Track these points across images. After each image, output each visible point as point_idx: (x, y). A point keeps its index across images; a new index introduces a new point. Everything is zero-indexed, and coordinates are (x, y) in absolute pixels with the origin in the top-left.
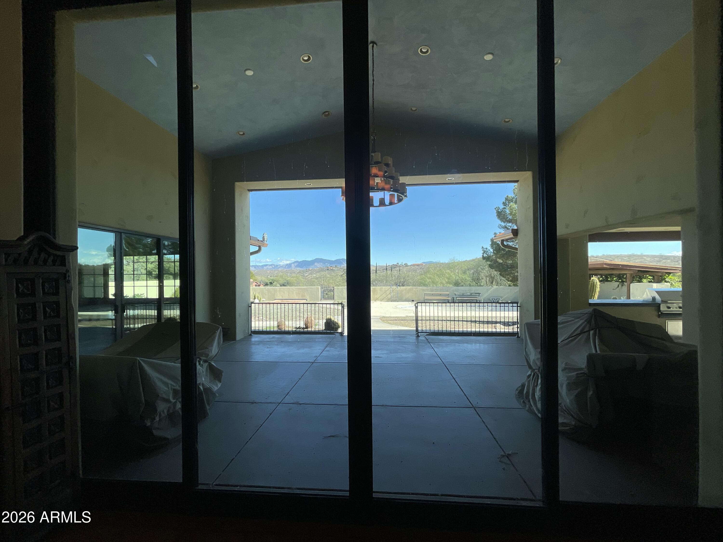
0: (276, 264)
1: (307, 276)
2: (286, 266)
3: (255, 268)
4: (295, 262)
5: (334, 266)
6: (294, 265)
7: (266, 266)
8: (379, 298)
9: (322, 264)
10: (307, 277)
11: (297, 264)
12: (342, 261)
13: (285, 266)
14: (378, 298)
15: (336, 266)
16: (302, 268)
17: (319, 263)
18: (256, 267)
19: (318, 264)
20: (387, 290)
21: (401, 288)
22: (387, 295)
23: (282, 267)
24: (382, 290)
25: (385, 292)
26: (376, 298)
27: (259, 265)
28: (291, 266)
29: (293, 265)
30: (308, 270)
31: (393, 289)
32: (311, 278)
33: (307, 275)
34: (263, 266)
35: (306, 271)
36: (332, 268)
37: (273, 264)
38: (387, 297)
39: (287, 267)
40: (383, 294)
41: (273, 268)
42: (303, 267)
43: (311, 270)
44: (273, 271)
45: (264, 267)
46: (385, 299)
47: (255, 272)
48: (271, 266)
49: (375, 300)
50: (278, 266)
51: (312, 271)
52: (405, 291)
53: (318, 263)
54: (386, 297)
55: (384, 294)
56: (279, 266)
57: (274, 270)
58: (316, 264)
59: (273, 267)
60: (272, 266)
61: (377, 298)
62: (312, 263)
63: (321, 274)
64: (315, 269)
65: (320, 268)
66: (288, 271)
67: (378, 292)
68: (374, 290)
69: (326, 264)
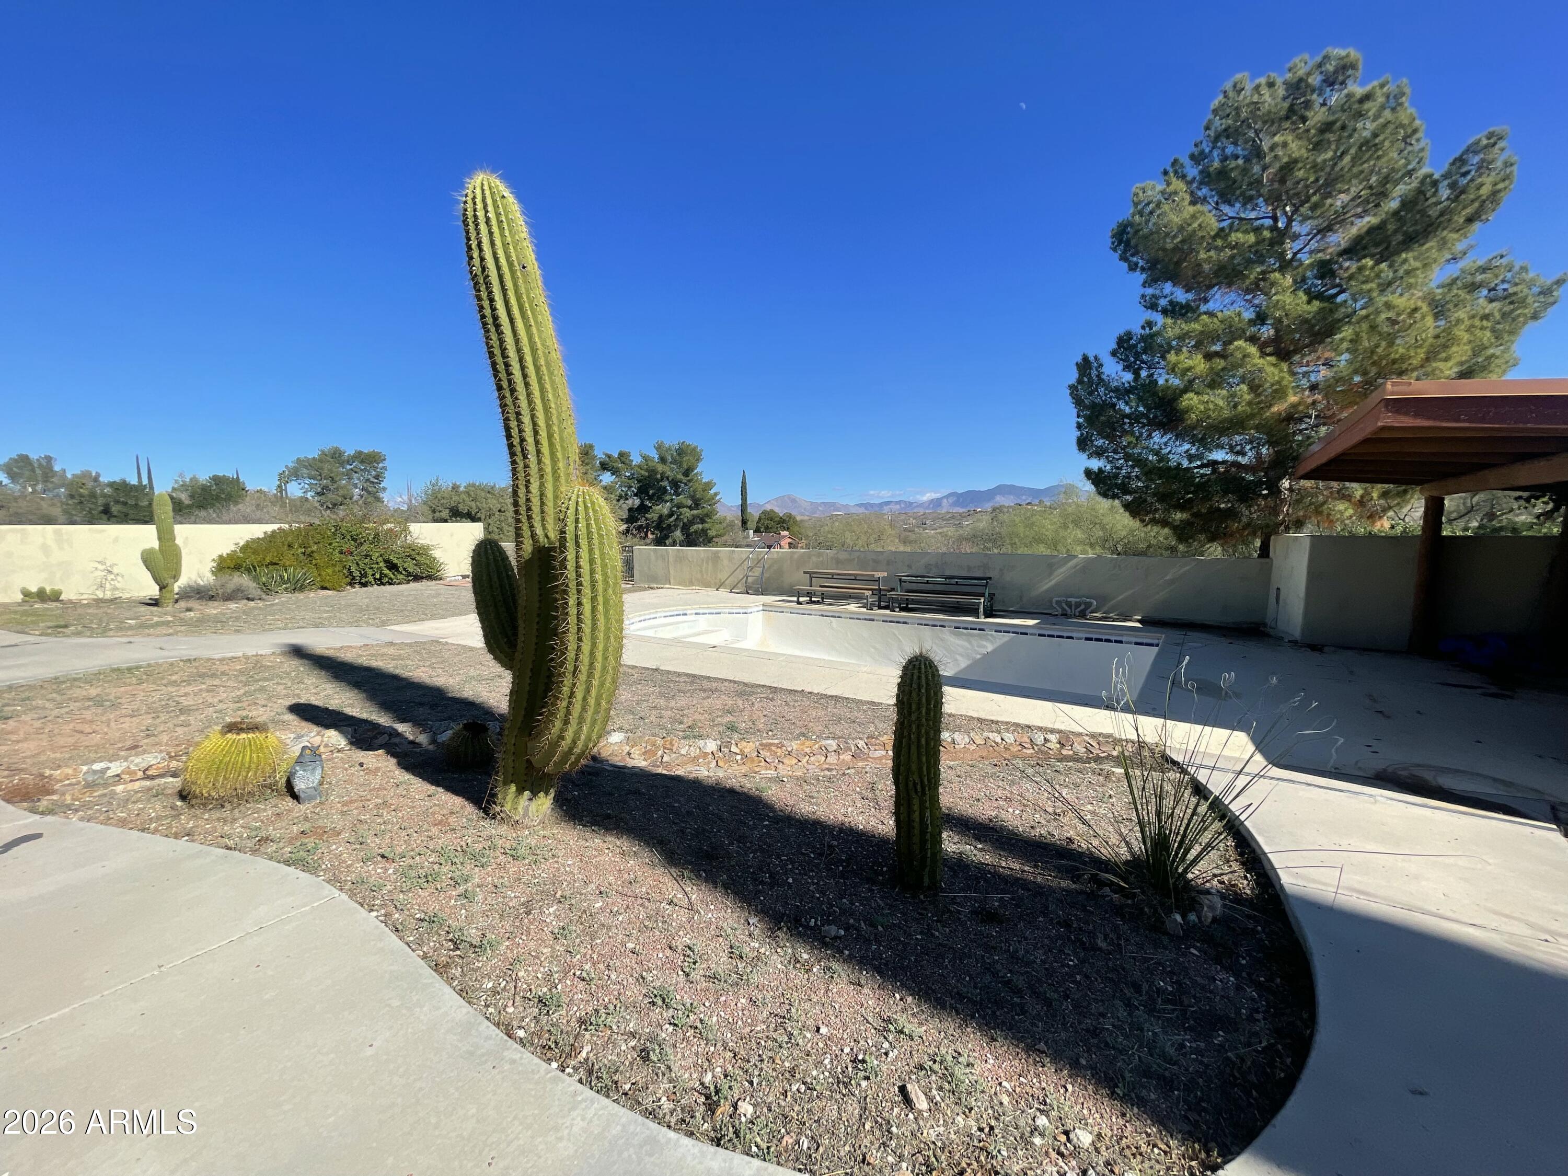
0: (911, 500)
2: (930, 504)
3: (866, 509)
4: (952, 494)
6: (948, 502)
7: (889, 505)
8: (727, 583)
11: (956, 498)
13: (928, 504)
14: (724, 583)
16: (964, 506)
17: (1005, 495)
18: (869, 507)
19: (1002, 498)
22: (745, 572)
23: (921, 505)
26: (720, 580)
27: (873, 504)
28: (940, 505)
29: (946, 500)
31: (760, 557)
37: (903, 501)
38: (744, 581)
39: (932, 505)
41: (902, 509)
42: (966, 505)
45: (885, 507)
48: (898, 504)
49: (717, 586)
50: (913, 503)
53: (1002, 496)
54: (743, 578)
56: (916, 504)
58: (997, 497)
59: (903, 506)
60: (900, 505)
61: (723, 581)
62: (987, 495)
66: (930, 513)
67: (726, 562)
68: (716, 558)
69: (1024, 497)
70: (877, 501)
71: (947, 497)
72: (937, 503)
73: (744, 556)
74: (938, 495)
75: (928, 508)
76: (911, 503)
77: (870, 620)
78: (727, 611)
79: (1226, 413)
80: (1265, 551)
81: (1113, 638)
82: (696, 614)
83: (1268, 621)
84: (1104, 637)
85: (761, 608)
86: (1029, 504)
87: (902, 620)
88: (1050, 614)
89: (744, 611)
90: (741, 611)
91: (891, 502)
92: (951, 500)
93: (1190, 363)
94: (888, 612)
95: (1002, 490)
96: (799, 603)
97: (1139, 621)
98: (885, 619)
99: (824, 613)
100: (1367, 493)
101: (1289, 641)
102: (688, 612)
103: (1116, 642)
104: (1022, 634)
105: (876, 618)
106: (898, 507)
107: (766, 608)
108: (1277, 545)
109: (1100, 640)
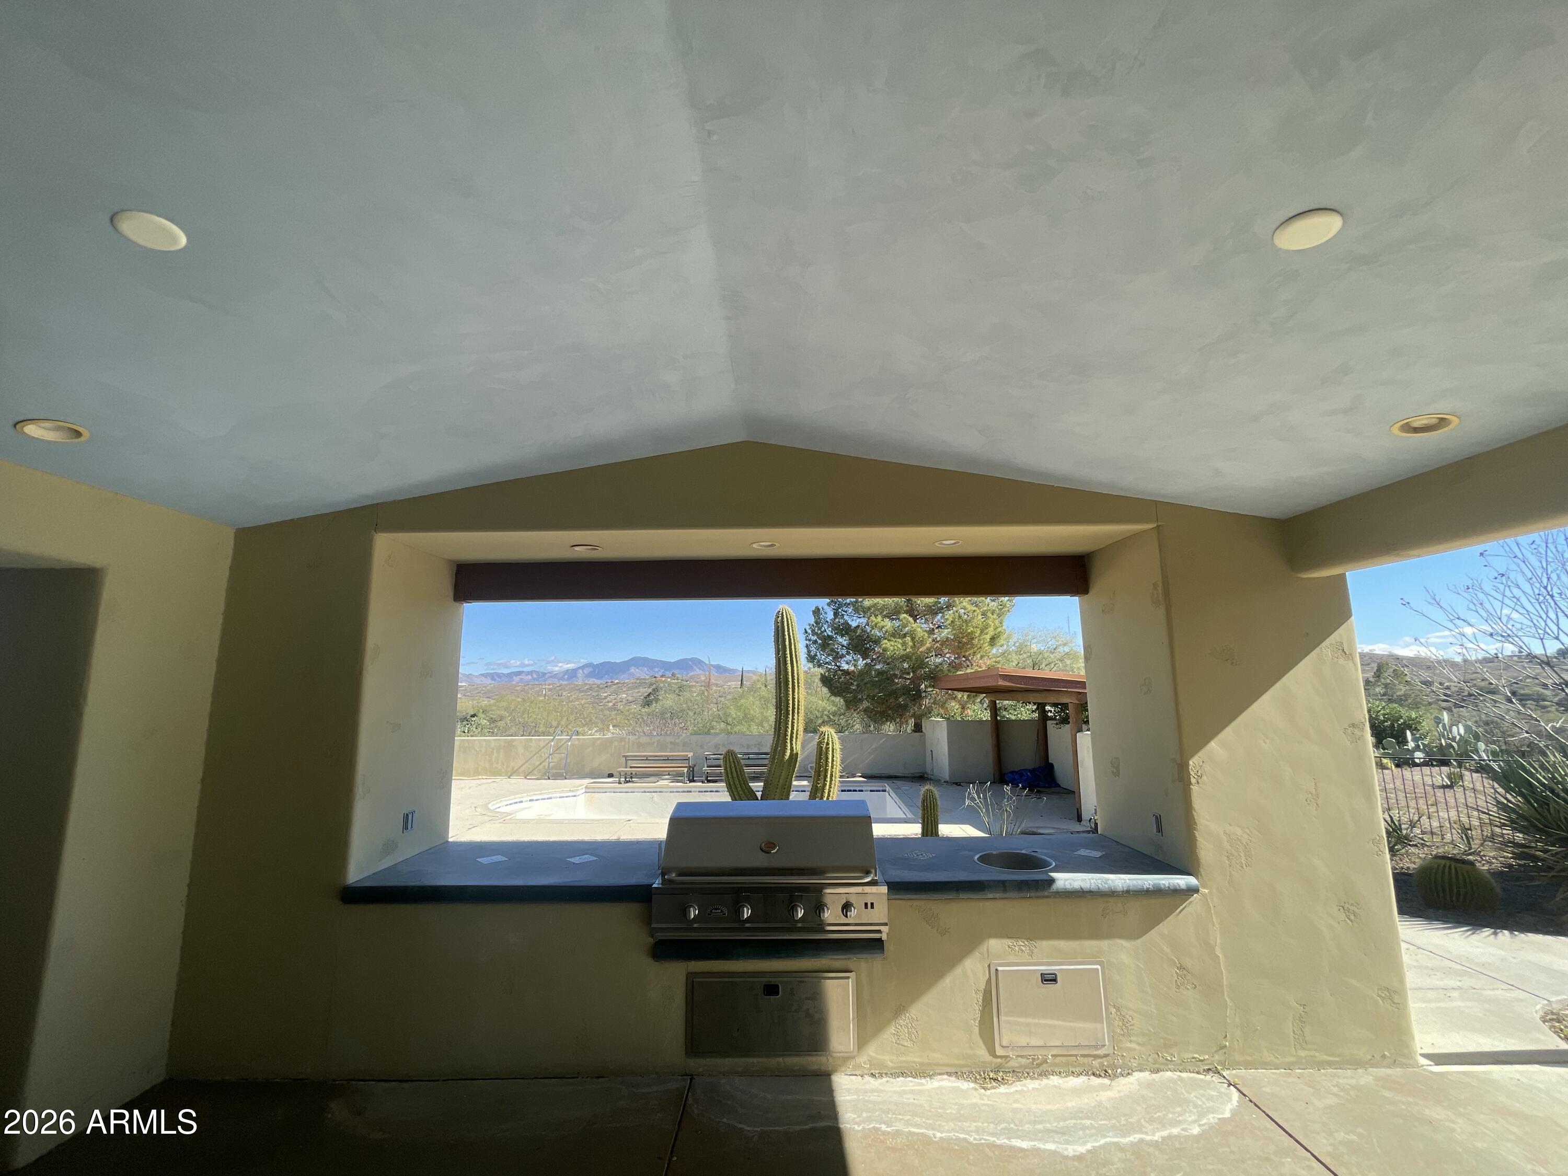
0: (542, 670)
1: (606, 697)
2: (564, 675)
3: (493, 679)
4: (587, 665)
5: (669, 674)
6: (583, 673)
7: (519, 675)
8: (521, 770)
9: (646, 669)
10: (606, 700)
11: (591, 669)
12: (690, 663)
13: (562, 674)
14: (517, 770)
15: (673, 675)
16: (600, 678)
17: (640, 668)
18: (496, 677)
19: (637, 670)
20: (544, 747)
21: (581, 741)
22: (543, 759)
23: (555, 676)
24: (531, 746)
25: (538, 753)
26: (513, 768)
27: (503, 673)
28: (575, 676)
29: (581, 671)
30: (609, 684)
31: (560, 744)
32: (614, 701)
33: (606, 694)
34: (510, 675)
35: (606, 685)
36: (663, 679)
37: (535, 671)
38: (541, 767)
39: (566, 676)
40: (533, 756)
41: (534, 679)
42: (602, 677)
43: (617, 683)
44: (530, 686)
45: (515, 678)
46: (535, 772)
47: (488, 688)
48: (529, 674)
49: (509, 774)
50: (546, 674)
51: (619, 685)
52: (591, 748)
53: (638, 668)
54: (540, 764)
55: (535, 757)
56: (549, 675)
57: (532, 685)
58: (632, 670)
59: (535, 676)
60: (532, 675)
61: (516, 768)
62: (624, 667)
63: (638, 692)
64: (626, 681)
65: (637, 679)
66: (566, 685)
67: (521, 751)
68: (509, 746)
69: (656, 670)
70: (506, 671)
71: (582, 668)
72: (572, 674)
73: (542, 744)
74: (570, 666)
75: (562, 679)
76: (544, 674)
77: (688, 792)
78: (558, 795)
79: (903, 653)
80: (918, 728)
81: (857, 789)
82: (530, 800)
83: (929, 771)
84: (852, 789)
85: (584, 791)
86: (662, 676)
87: (714, 790)
88: (806, 777)
89: (573, 794)
90: (571, 794)
91: (522, 672)
92: (586, 671)
93: (882, 623)
94: (700, 784)
95: (637, 662)
96: (620, 783)
97: (860, 776)
98: (701, 790)
99: (647, 790)
100: (963, 696)
101: (945, 782)
102: (523, 799)
103: (859, 791)
104: (802, 791)
105: (693, 790)
106: (530, 677)
107: (588, 790)
108: (925, 725)
109: (850, 791)
